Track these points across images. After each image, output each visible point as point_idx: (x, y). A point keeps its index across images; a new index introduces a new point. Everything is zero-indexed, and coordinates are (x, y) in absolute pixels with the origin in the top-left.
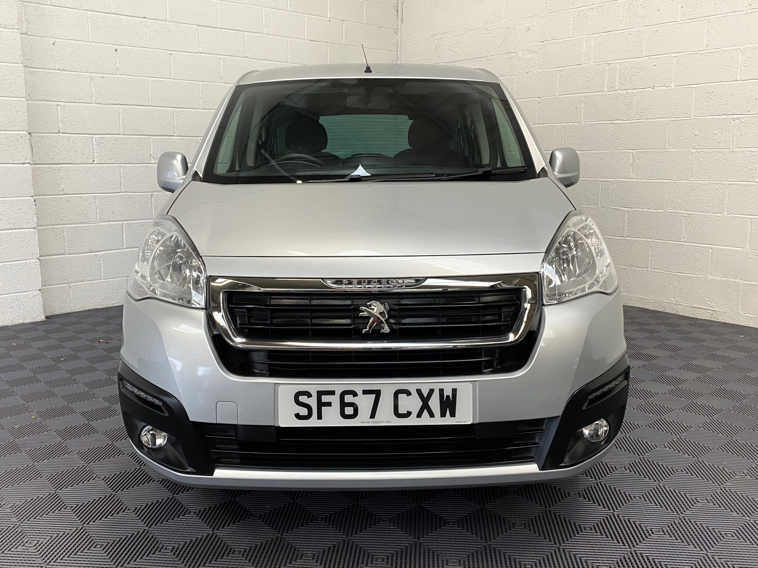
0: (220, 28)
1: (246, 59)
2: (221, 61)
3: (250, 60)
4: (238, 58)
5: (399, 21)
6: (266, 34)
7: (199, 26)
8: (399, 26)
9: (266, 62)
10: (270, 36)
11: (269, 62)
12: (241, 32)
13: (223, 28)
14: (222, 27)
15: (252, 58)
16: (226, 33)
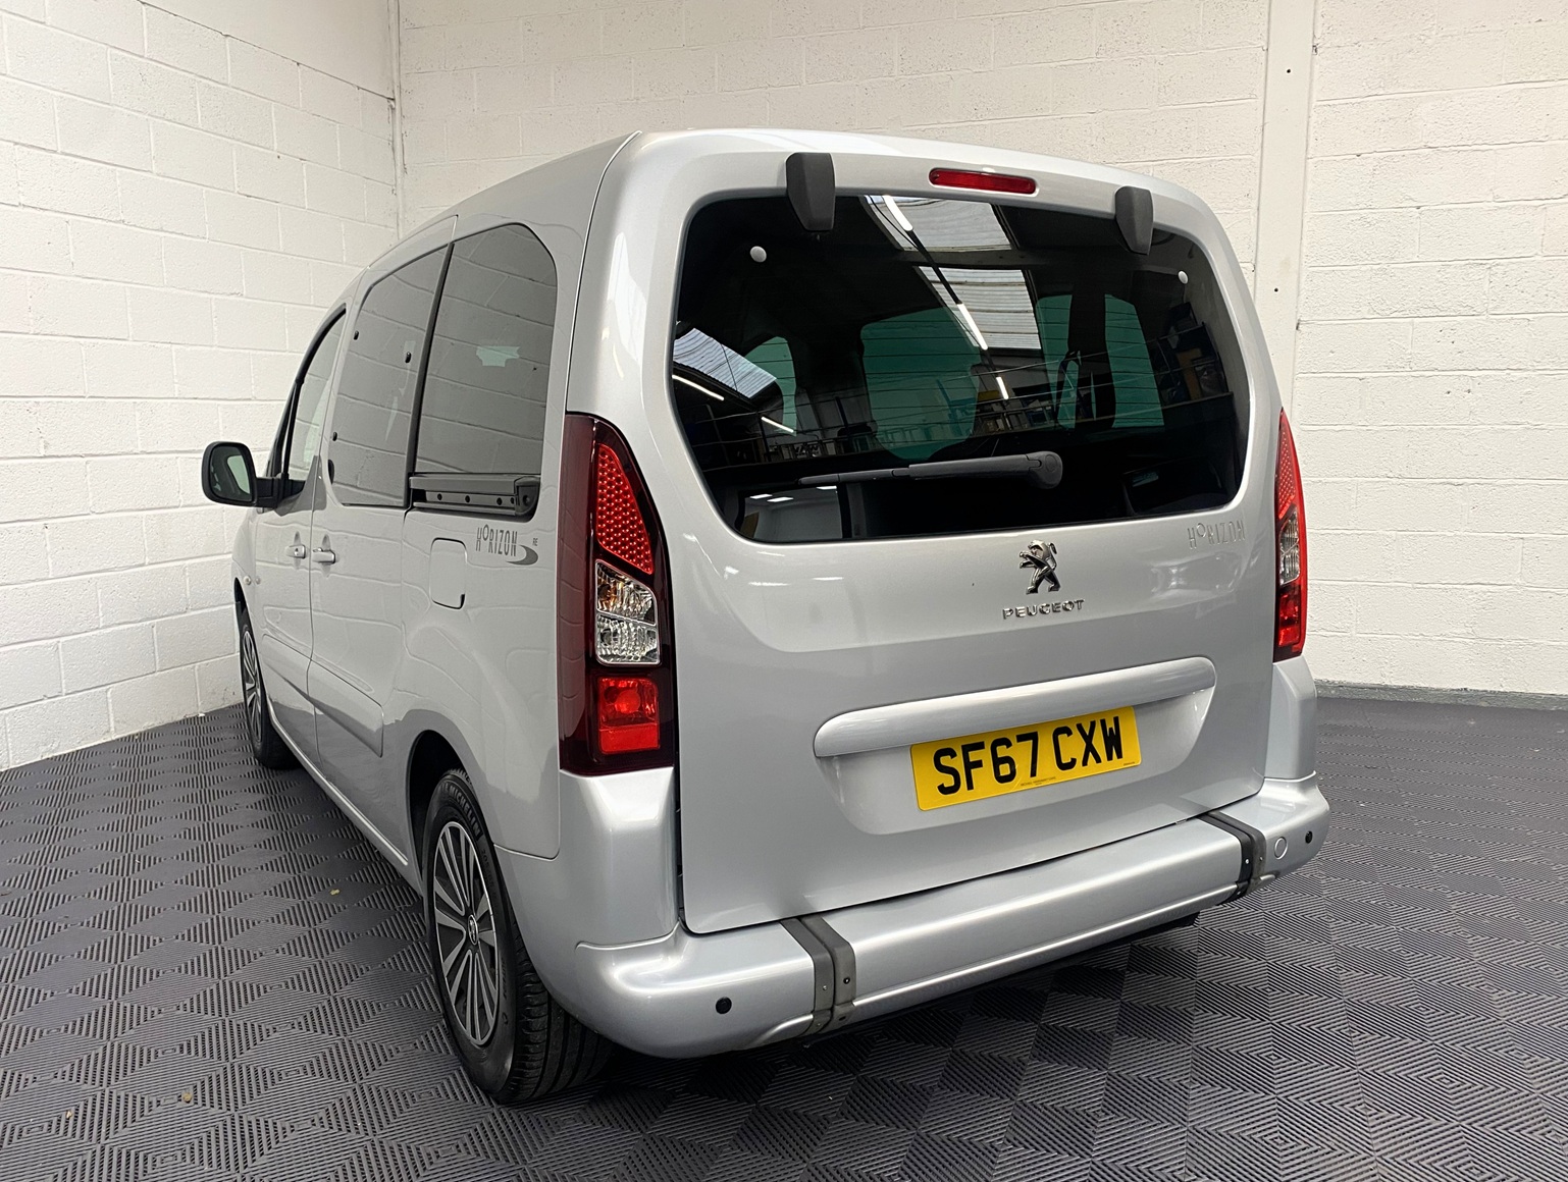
0: (63, 153)
1: (121, 226)
2: (69, 227)
3: (129, 228)
4: (104, 223)
5: (399, 171)
6: (158, 175)
7: (16, 144)
8: (399, 180)
9: (162, 234)
10: (167, 180)
11: (167, 234)
12: (108, 166)
13: (67, 154)
14: (67, 151)
15: (135, 226)
16: (77, 165)
